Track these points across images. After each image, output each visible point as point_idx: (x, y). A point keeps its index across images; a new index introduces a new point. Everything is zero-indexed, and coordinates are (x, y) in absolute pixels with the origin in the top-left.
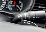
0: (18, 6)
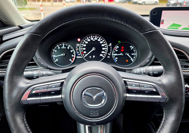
0: (128, 54)
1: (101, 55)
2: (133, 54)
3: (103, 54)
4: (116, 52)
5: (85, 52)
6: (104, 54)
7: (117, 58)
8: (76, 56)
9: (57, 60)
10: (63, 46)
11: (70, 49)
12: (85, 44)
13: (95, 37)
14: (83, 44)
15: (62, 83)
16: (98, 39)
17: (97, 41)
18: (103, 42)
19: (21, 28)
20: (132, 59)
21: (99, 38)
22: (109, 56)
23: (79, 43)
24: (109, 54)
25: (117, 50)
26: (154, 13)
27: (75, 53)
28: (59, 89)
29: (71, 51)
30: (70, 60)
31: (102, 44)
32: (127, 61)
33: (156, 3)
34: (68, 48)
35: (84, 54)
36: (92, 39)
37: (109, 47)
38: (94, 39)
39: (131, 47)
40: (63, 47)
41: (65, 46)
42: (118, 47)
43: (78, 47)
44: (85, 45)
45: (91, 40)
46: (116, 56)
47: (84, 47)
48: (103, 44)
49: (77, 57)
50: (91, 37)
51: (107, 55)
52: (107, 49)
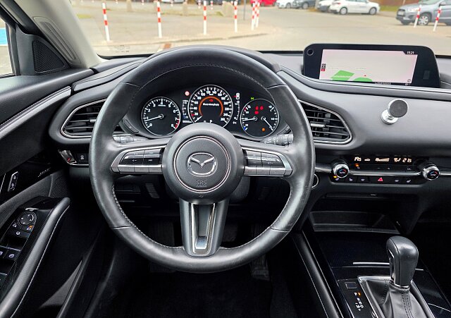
0: (265, 119)
1: (223, 119)
2: (273, 119)
3: (226, 117)
4: (246, 116)
5: (196, 114)
6: (228, 117)
7: (247, 125)
8: (182, 120)
9: (151, 125)
10: (162, 103)
11: (173, 108)
12: (196, 100)
13: (213, 90)
14: (194, 100)
15: (163, 149)
16: (217, 93)
17: (216, 95)
18: (226, 98)
19: (95, 72)
20: (271, 127)
21: (219, 92)
22: (235, 121)
23: (187, 98)
24: (235, 118)
25: (247, 112)
26: (310, 52)
27: (180, 114)
28: (158, 156)
29: (174, 111)
30: (172, 125)
31: (224, 101)
32: (263, 129)
33: (373, 11)
34: (170, 106)
35: (195, 116)
36: (208, 92)
37: (235, 107)
38: (211, 93)
39: (270, 107)
40: (162, 105)
41: (164, 103)
42: (249, 107)
43: (186, 106)
44: (196, 103)
45: (207, 95)
46: (246, 122)
47: (195, 105)
48: (226, 101)
49: (184, 122)
50: (206, 90)
51: (232, 120)
52: (232, 109)
